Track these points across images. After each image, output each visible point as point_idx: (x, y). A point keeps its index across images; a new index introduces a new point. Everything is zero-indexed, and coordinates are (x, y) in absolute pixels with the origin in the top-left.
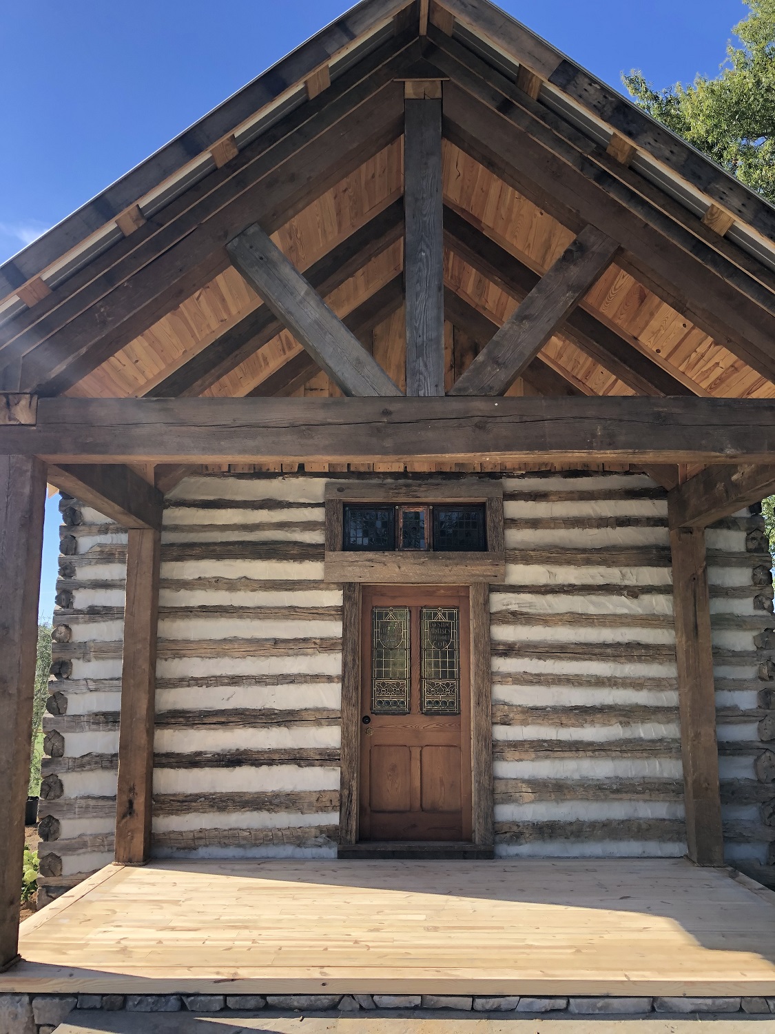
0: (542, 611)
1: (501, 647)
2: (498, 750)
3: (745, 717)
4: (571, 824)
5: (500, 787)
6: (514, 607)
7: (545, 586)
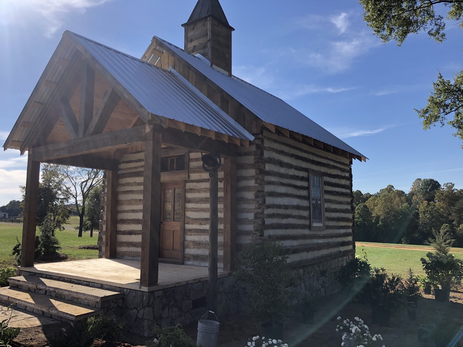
0: (198, 188)
1: (188, 200)
2: (186, 232)
3: (250, 222)
4: (202, 256)
5: (186, 243)
6: (192, 187)
7: (199, 180)
